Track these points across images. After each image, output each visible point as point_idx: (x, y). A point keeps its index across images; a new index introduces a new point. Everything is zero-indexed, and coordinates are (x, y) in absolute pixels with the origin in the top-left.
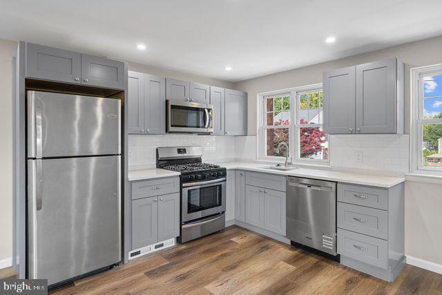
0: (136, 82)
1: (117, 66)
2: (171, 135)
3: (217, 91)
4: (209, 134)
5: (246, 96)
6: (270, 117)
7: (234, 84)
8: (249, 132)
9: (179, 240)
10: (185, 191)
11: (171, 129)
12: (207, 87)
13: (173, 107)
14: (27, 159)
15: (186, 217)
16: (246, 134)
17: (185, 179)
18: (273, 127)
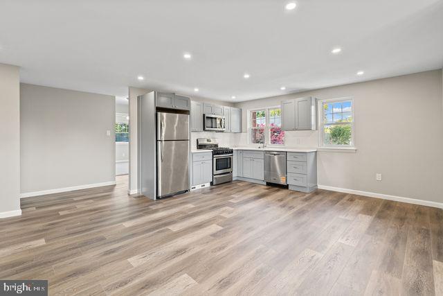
0: (194, 106)
1: (187, 100)
2: (206, 132)
3: (227, 108)
4: (223, 131)
5: (241, 111)
6: (255, 122)
7: (234, 104)
8: (243, 131)
9: (212, 184)
10: (215, 159)
11: (206, 129)
12: (222, 107)
13: (208, 118)
14: (157, 141)
15: (215, 172)
16: (241, 132)
17: (215, 153)
18: (256, 128)
